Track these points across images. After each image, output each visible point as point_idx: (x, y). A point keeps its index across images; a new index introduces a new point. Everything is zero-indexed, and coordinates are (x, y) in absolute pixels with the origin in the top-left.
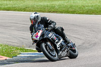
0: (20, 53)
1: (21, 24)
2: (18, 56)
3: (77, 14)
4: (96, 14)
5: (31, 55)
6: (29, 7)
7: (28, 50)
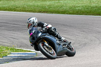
0: (10, 53)
1: (11, 24)
2: (8, 56)
3: (67, 14)
4: (86, 15)
5: (21, 55)
6: (19, 7)
7: (18, 50)
